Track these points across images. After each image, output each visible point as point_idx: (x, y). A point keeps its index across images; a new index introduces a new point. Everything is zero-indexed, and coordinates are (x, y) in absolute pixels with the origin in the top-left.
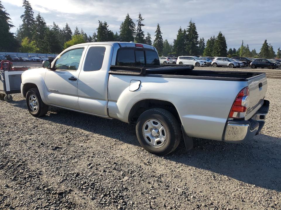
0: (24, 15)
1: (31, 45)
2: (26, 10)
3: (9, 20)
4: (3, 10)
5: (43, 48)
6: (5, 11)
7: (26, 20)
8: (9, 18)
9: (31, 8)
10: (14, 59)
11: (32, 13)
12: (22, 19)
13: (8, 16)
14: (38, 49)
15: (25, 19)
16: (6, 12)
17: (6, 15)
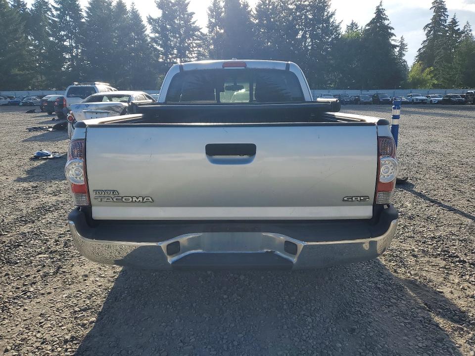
0: (430, 24)
1: (424, 75)
2: (435, 14)
3: (393, 38)
4: (386, 22)
5: (448, 80)
6: (388, 24)
7: (432, 32)
8: (393, 35)
9: (446, 9)
10: (384, 100)
11: (446, 16)
12: (426, 32)
13: (392, 31)
14: (436, 82)
15: (429, 32)
16: (390, 25)
17: (390, 31)
